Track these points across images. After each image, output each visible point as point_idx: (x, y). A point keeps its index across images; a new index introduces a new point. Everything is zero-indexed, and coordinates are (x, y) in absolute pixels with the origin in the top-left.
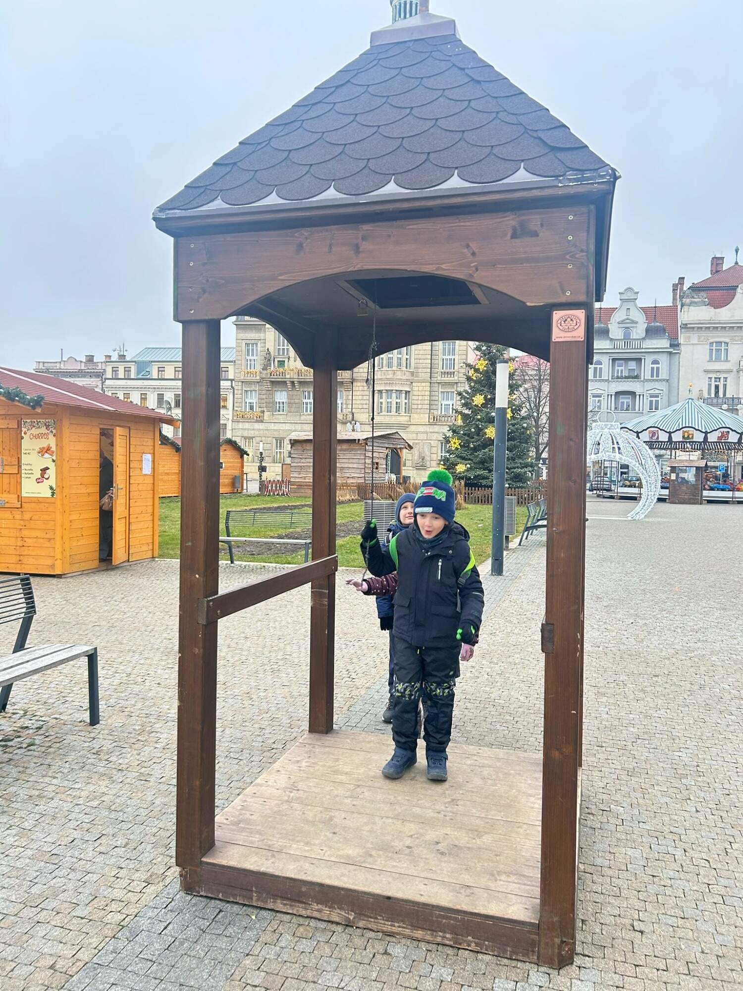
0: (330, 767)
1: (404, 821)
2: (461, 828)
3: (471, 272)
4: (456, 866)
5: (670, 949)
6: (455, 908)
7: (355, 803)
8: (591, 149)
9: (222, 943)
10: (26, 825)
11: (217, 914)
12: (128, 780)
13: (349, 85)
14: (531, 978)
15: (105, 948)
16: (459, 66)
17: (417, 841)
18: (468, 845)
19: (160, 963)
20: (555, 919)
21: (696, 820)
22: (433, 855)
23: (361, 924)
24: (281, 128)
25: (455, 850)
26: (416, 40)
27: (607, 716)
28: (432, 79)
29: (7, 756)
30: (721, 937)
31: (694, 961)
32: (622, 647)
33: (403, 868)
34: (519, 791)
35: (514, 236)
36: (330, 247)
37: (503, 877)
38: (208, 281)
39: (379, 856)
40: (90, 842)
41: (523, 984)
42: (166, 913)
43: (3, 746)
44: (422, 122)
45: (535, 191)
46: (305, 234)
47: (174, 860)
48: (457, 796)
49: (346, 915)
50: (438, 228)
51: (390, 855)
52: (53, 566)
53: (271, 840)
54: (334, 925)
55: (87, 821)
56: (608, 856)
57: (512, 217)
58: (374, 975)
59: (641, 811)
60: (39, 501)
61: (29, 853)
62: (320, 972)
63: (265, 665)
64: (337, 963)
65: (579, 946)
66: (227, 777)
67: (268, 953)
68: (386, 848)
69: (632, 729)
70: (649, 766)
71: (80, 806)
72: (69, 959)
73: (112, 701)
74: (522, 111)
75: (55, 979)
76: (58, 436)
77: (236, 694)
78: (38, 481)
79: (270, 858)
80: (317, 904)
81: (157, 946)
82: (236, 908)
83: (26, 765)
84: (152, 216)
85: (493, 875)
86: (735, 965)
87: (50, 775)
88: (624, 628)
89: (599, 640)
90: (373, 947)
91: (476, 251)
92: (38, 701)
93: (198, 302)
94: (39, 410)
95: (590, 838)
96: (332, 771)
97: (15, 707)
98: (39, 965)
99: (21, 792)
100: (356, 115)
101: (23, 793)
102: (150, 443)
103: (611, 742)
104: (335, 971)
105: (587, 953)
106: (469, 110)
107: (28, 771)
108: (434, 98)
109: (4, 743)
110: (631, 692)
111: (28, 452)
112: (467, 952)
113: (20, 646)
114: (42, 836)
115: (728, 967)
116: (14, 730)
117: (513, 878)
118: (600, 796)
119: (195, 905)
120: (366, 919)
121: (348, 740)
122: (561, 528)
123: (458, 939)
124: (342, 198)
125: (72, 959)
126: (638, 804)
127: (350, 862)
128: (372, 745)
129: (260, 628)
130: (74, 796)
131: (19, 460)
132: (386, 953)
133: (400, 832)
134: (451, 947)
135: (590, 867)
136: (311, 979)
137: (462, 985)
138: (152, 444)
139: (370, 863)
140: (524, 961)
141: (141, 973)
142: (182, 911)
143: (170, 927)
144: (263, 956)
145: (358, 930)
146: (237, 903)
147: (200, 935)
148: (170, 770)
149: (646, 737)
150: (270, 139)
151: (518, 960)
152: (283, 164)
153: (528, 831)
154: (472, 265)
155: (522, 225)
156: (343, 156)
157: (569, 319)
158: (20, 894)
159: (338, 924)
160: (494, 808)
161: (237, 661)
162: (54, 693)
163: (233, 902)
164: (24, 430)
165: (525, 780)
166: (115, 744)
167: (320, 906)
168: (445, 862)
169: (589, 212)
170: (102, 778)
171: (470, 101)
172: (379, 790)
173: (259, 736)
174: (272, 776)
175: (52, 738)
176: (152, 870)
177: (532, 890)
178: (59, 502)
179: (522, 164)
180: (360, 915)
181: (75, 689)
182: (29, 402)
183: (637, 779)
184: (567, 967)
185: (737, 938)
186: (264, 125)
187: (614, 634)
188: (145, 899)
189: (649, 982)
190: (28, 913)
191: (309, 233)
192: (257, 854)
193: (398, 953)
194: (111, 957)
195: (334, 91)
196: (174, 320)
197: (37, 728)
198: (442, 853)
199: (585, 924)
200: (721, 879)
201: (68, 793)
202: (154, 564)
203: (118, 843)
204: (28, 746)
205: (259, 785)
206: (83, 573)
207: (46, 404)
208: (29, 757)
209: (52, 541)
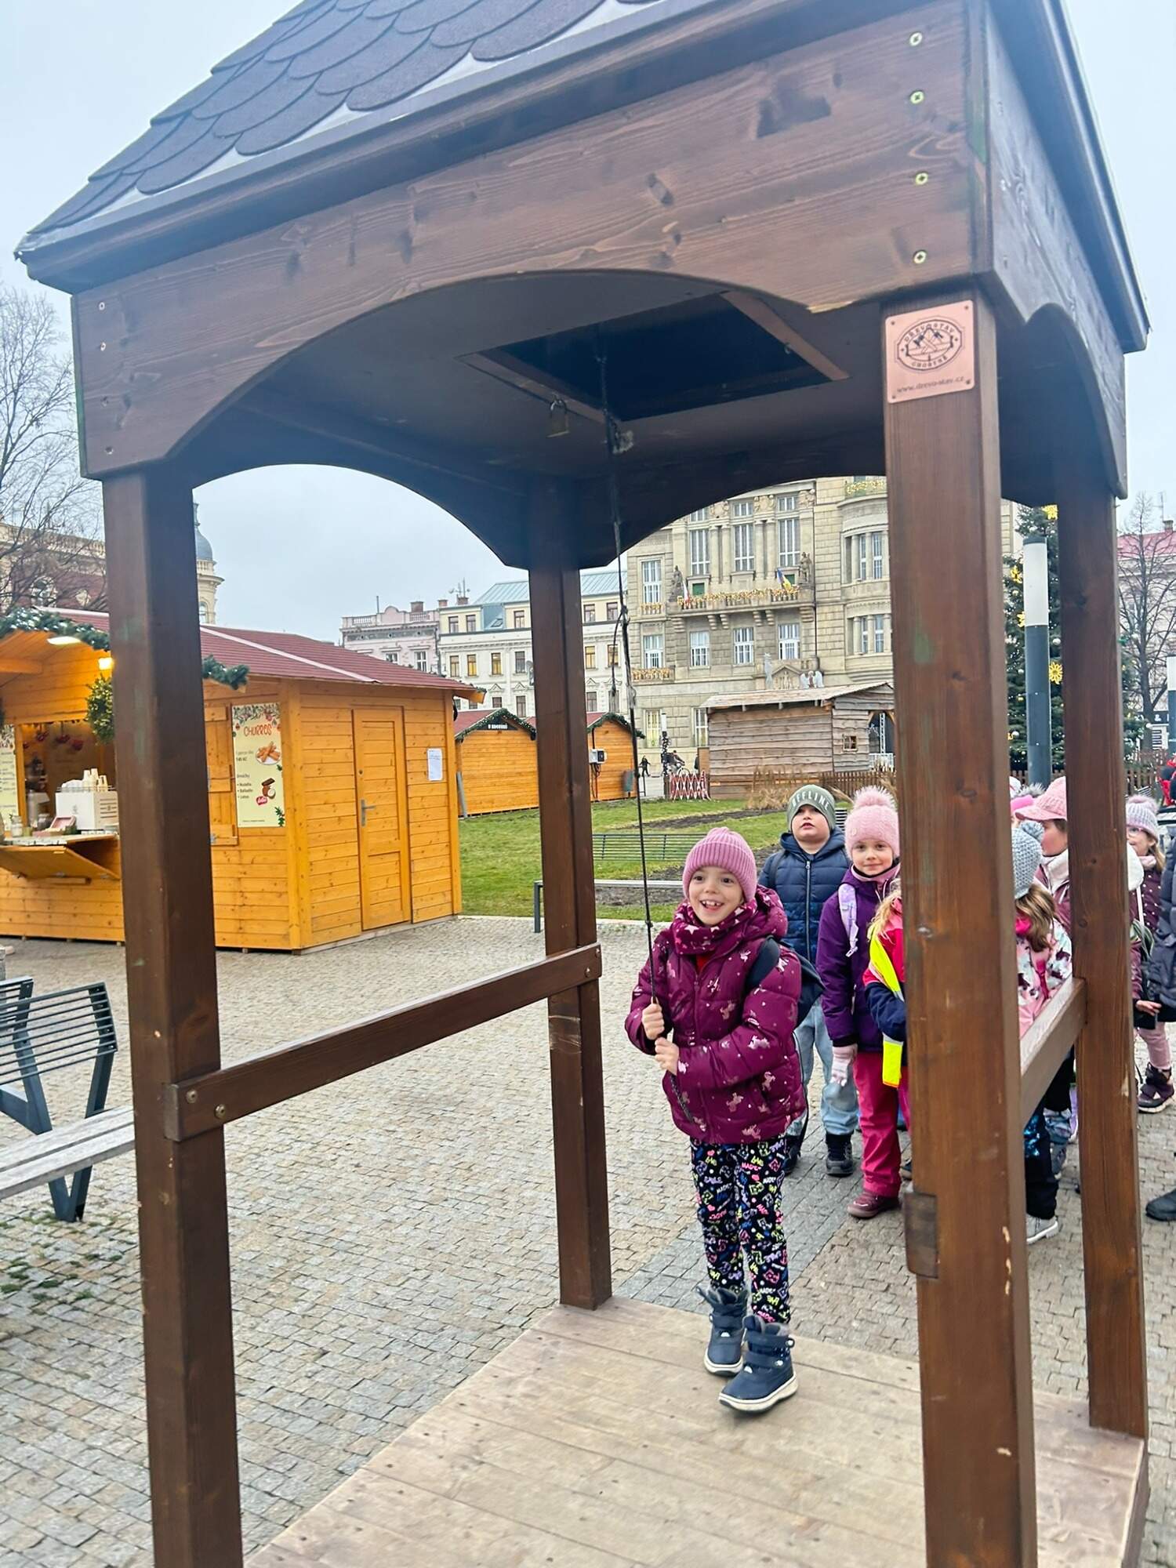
7: (588, 1513)
29: (36, 1320)
35: (767, 128)
36: (352, 251)
38: (132, 378)
40: (67, 1549)
46: (302, 231)
48: (823, 1510)
50: (580, 149)
52: (286, 936)
55: (88, 1492)
57: (759, 75)
60: (262, 833)
71: (91, 1452)
76: (281, 729)
77: (481, 1192)
78: (260, 802)
83: (53, 1343)
87: (80, 1370)
91: (671, 188)
93: (119, 427)
94: (242, 690)
96: (571, 1413)
102: (440, 730)
107: (49, 1358)
111: (242, 756)
113: (95, 1105)
116: (72, 1263)
121: (631, 1329)
124: (357, 122)
131: (231, 769)
138: (443, 732)
150: (269, 48)
152: (271, 87)
154: (666, 229)
155: (784, 92)
156: (389, 34)
161: (510, 1118)
164: (236, 722)
172: (650, 1474)
173: (487, 1292)
174: (443, 1418)
175: (124, 1281)
178: (290, 835)
182: (226, 677)
196: (85, 475)
201: (85, 1418)
202: (453, 926)
203: (118, 1555)
204: (78, 1299)
205: (409, 1443)
206: (336, 945)
207: (252, 678)
208: (67, 1326)
209: (284, 896)
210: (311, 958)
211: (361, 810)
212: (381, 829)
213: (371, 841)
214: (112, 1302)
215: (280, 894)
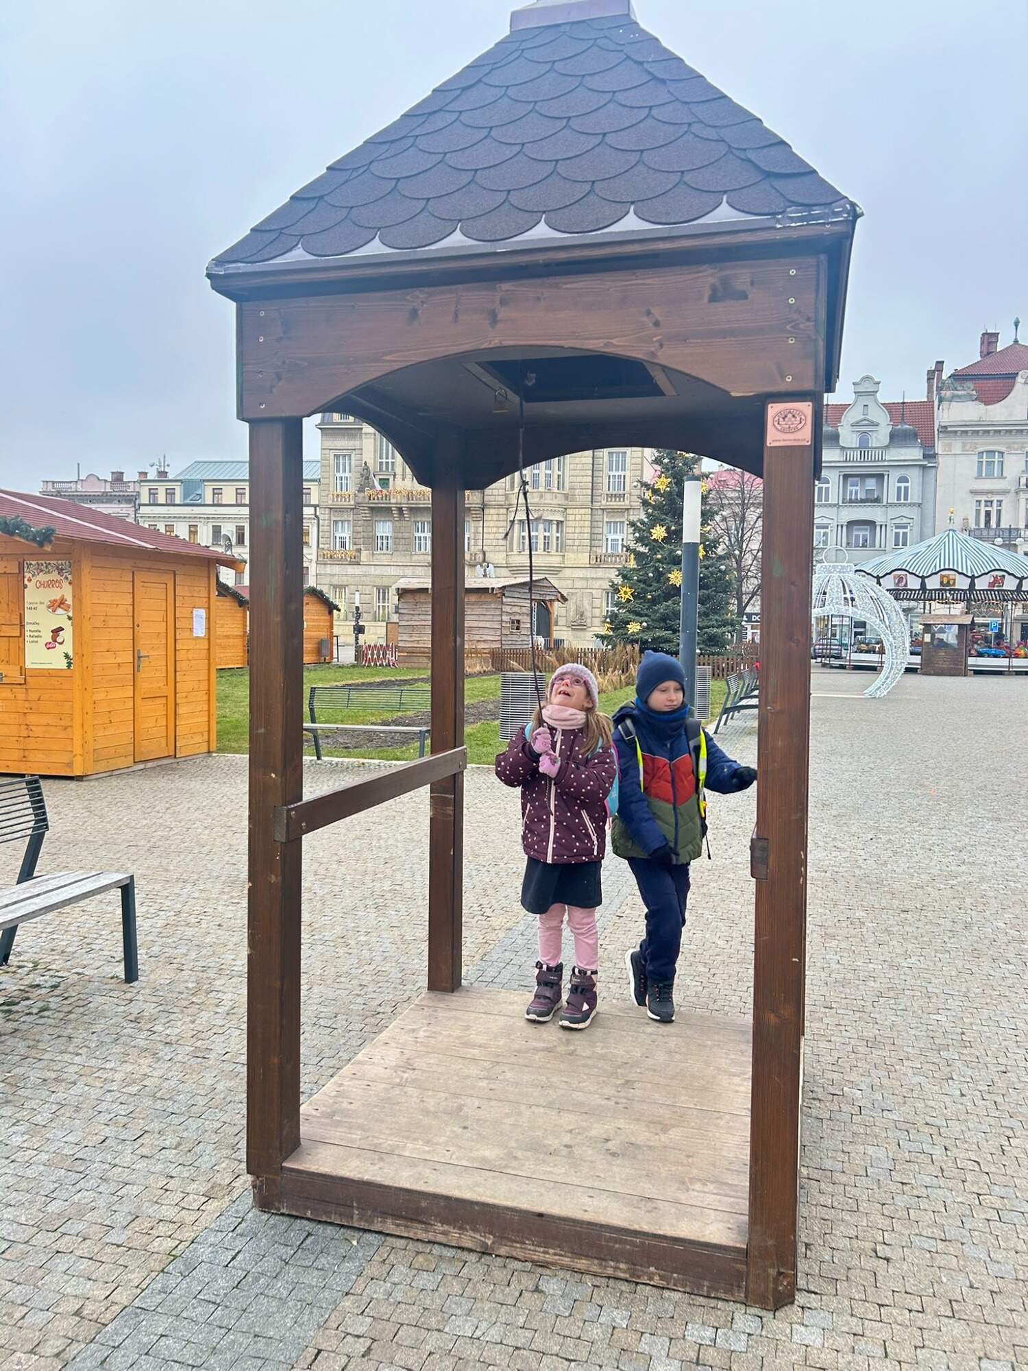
0: (459, 1038)
1: (560, 1111)
2: (638, 1120)
3: (653, 349)
4: (633, 1171)
5: (926, 1282)
6: (632, 1228)
7: (492, 1086)
8: (820, 174)
9: (312, 1279)
10: (39, 1119)
11: (305, 1239)
12: (180, 1057)
13: (481, 84)
14: (736, 1323)
15: (150, 1287)
16: (635, 58)
17: (579, 1137)
18: (648, 1143)
19: (226, 1307)
20: (770, 1243)
21: (960, 1107)
22: (602, 1157)
23: (503, 1251)
24: (385, 147)
25: (630, 1150)
26: (573, 23)
27: (838, 966)
28: (597, 77)
29: (11, 1026)
30: (996, 1265)
31: (960, 1299)
32: (857, 872)
33: (559, 1175)
34: (718, 1069)
35: (713, 298)
36: (456, 316)
37: (698, 1186)
38: (284, 363)
39: (527, 1159)
40: (127, 1142)
41: (726, 1330)
42: (235, 1238)
43: (6, 1012)
44: (583, 138)
45: (742, 234)
46: (421, 296)
47: (244, 1166)
48: (633, 1076)
49: (483, 1239)
50: (607, 286)
51: (542, 1156)
52: (70, 765)
53: (378, 1138)
54: (465, 1253)
55: (123, 1113)
56: (841, 1156)
57: (710, 271)
58: (521, 1320)
59: (885, 1095)
60: (49, 674)
61: (44, 1157)
62: (446, 1316)
63: (366, 898)
64: (470, 1305)
65: (801, 1279)
66: (316, 1052)
67: (375, 1292)
68: (536, 1147)
69: (872, 984)
70: (895, 1034)
71: (113, 1093)
72: (100, 1302)
73: (156, 949)
74: (725, 123)
75: (82, 1328)
76: (76, 584)
77: (327, 938)
78: (49, 646)
79: (376, 1162)
80: (442, 1224)
81: (222, 1283)
82: (330, 1230)
83: (37, 1038)
84: (205, 272)
85: (684, 1183)
86: (1015, 1303)
87: (72, 1051)
88: (860, 846)
89: (827, 863)
90: (520, 1282)
91: (660, 319)
92: (53, 950)
93: (271, 391)
94: (48, 548)
95: (817, 1132)
96: (460, 1043)
97: (22, 958)
98: (61, 1310)
99: (31, 1073)
100: (491, 128)
101: (34, 1076)
102: (204, 593)
103: (844, 1001)
104: (468, 1315)
105: (812, 1288)
106: (650, 120)
107: (41, 1046)
108: (601, 104)
109: (6, 1008)
110: (870, 933)
111: (33, 606)
112: (648, 1288)
113: (27, 873)
114: (60, 1134)
115: (1006, 1307)
116: (20, 990)
117: (711, 1187)
118: (829, 1075)
119: (274, 1226)
120: (509, 1244)
121: (482, 1001)
122: (778, 708)
123: (635, 1270)
124: (472, 246)
125: (105, 1302)
126: (881, 1086)
127: (485, 1167)
128: (515, 1006)
129: (358, 848)
130: (106, 1080)
131: (22, 617)
132: (537, 1290)
133: (556, 1125)
134: (627, 1281)
135: (816, 1171)
136: (435, 1327)
137: (642, 1333)
138: (207, 595)
139: (514, 1168)
140: (727, 1300)
141: (201, 1320)
142: (256, 1235)
143: (240, 1257)
144: (368, 1296)
145: (498, 1259)
146: (331, 1224)
147: (282, 1268)
148: (238, 1044)
149: (891, 994)
150: (371, 163)
151: (718, 1299)
152: (389, 197)
153: (731, 1124)
154: (655, 339)
155: (725, 282)
156: (473, 186)
157: (790, 415)
158: (31, 1214)
159: (470, 1250)
160: (684, 1092)
161: (328, 893)
162: (75, 939)
163: (326, 1222)
164: (27, 575)
165: (726, 1054)
166: (161, 1008)
167: (446, 1228)
168: (618, 1166)
169: (818, 266)
170: (143, 1054)
171: (651, 108)
173: (359, 995)
174: (377, 1051)
175: (72, 1000)
176: (214, 1179)
177: (737, 1204)
178: (77, 676)
179: (725, 198)
180: (502, 1238)
181: (103, 933)
182: (34, 536)
183: (880, 1052)
184: (786, 1308)
185: (1019, 1267)
186: (361, 143)
187: (846, 854)
188: (205, 1219)
189: (898, 1327)
190: (42, 1239)
191: (426, 295)
192: (358, 1156)
193: (554, 1290)
194: (159, 1299)
195: (459, 96)
196: (238, 418)
197: (52, 987)
198: (614, 1154)
199: (811, 1250)
200: (996, 1188)
201: (96, 1075)
202: (210, 761)
203: (168, 1142)
204: (40, 1012)
205: (360, 1063)
206: (112, 773)
207: (58, 539)
208: (41, 1028)
209: (69, 729)
210: (92, 783)
211: (137, 658)
212: (153, 675)
213: (144, 686)
214: (70, 1012)
215: (65, 728)
